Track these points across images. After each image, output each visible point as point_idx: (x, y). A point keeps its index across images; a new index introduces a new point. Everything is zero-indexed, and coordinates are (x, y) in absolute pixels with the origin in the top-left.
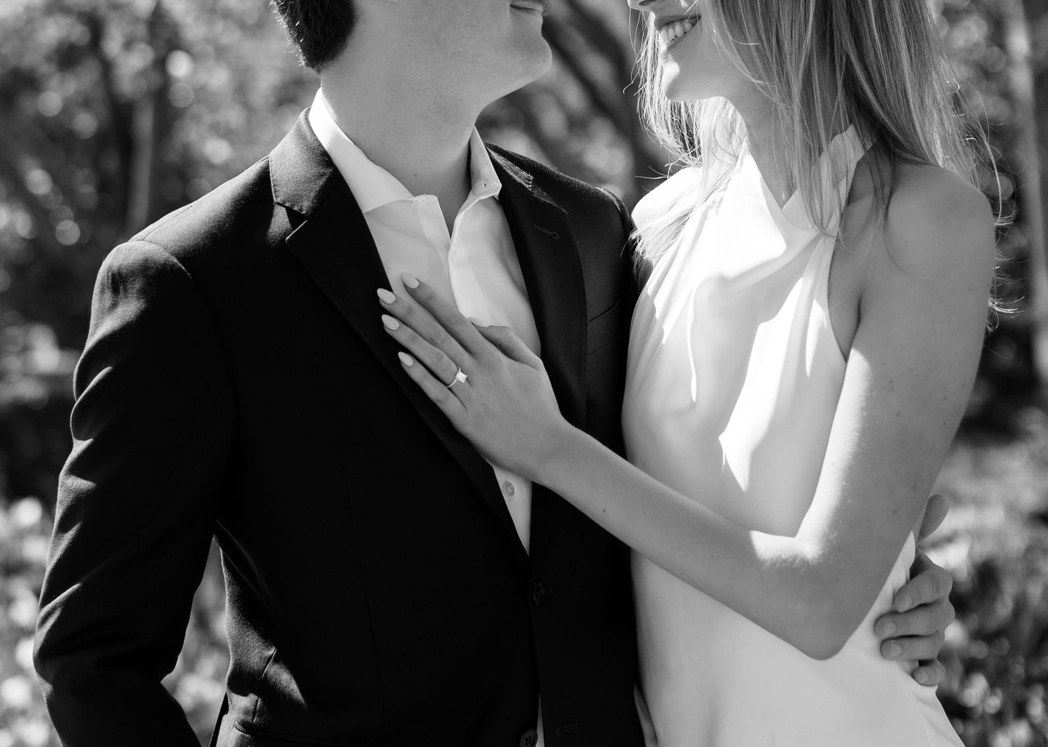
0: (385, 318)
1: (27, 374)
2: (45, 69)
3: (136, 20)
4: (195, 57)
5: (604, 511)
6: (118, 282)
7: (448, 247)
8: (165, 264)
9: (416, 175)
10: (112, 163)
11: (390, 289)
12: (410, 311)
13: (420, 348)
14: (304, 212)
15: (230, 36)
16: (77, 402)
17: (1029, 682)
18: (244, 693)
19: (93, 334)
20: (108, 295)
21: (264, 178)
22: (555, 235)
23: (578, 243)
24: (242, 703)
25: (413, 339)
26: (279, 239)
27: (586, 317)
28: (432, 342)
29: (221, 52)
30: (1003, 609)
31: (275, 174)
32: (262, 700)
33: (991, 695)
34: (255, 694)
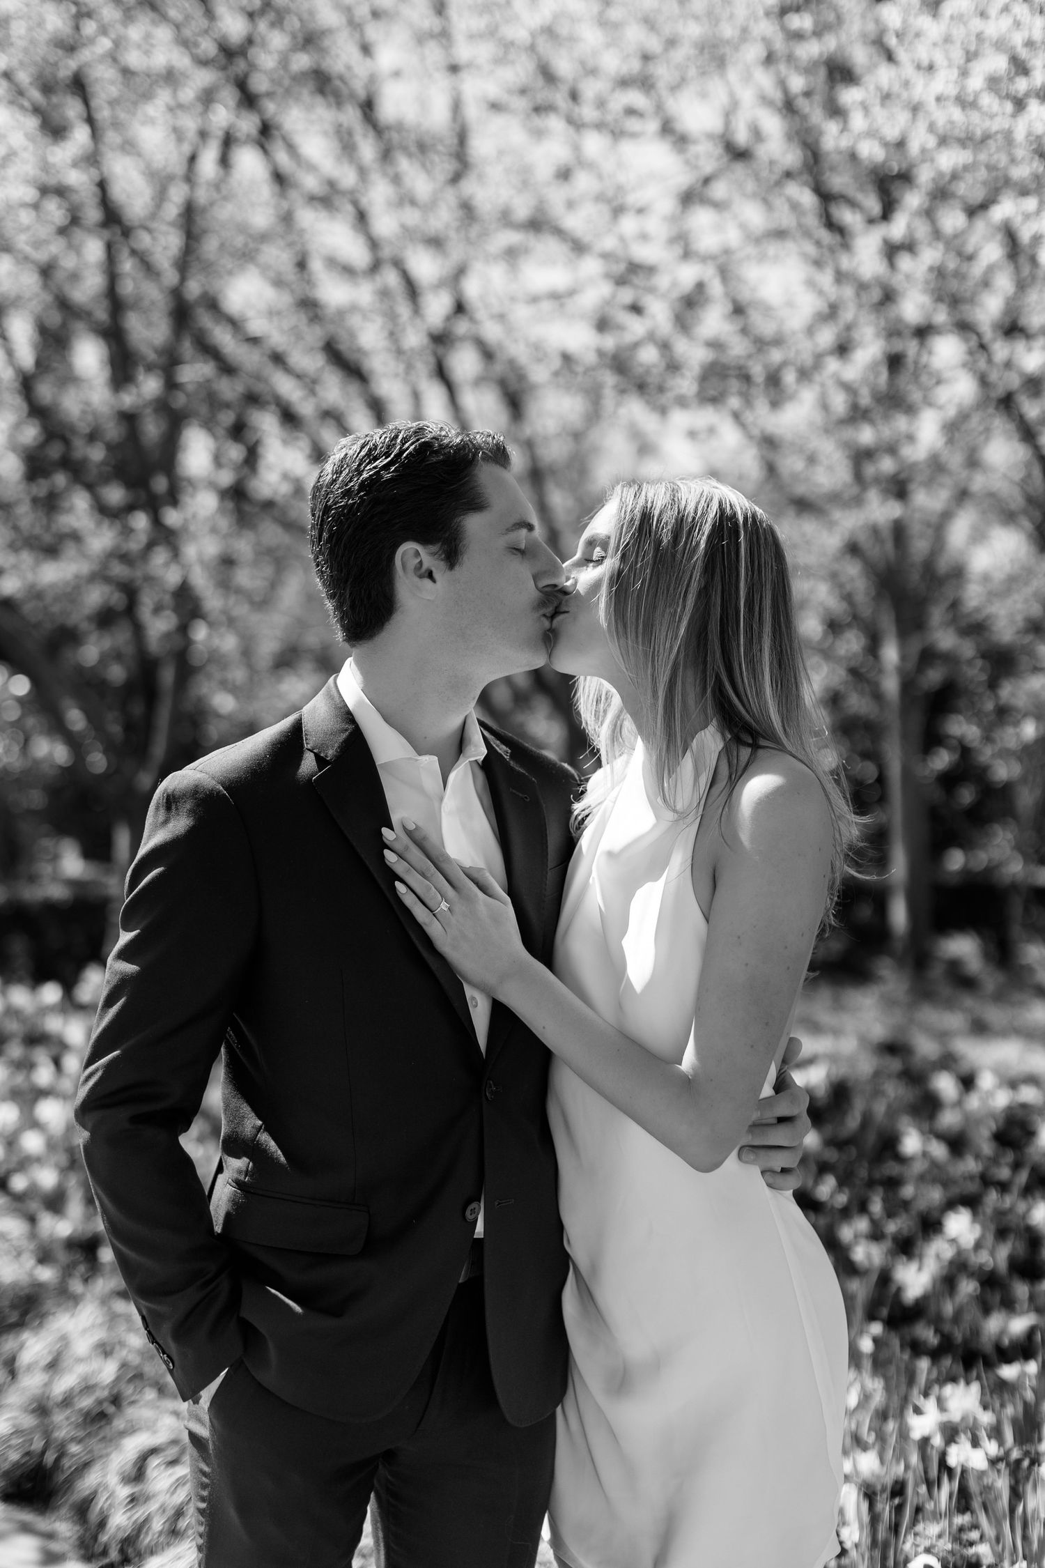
0: (387, 852)
1: (56, 878)
2: (85, 626)
3: (164, 591)
4: (211, 625)
5: (544, 1028)
6: (171, 802)
7: (441, 799)
8: (212, 790)
9: (426, 738)
10: (137, 709)
11: (392, 829)
12: (407, 848)
13: (414, 879)
14: (328, 759)
15: (241, 610)
16: (127, 901)
17: (871, 1184)
18: (237, 1156)
19: (145, 844)
20: (162, 811)
21: (297, 728)
22: (526, 797)
23: (544, 806)
24: (236, 1165)
25: (408, 871)
26: (307, 778)
27: (547, 866)
28: (423, 875)
29: (231, 622)
30: (853, 1122)
31: (307, 726)
32: (254, 1164)
33: (839, 1192)
34: (248, 1158)
